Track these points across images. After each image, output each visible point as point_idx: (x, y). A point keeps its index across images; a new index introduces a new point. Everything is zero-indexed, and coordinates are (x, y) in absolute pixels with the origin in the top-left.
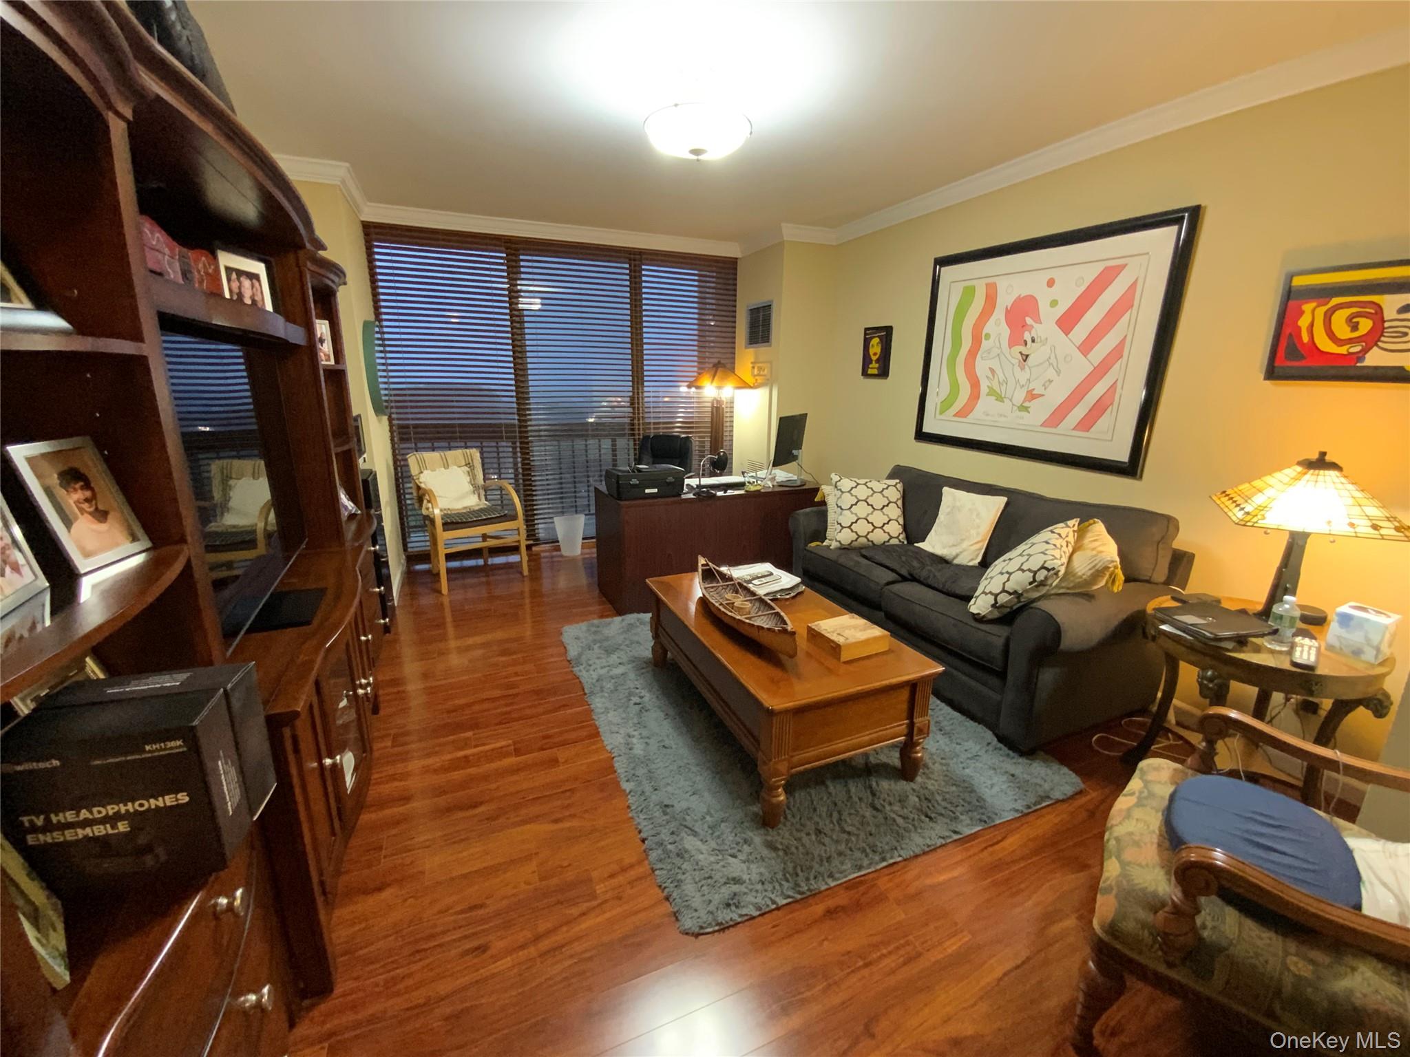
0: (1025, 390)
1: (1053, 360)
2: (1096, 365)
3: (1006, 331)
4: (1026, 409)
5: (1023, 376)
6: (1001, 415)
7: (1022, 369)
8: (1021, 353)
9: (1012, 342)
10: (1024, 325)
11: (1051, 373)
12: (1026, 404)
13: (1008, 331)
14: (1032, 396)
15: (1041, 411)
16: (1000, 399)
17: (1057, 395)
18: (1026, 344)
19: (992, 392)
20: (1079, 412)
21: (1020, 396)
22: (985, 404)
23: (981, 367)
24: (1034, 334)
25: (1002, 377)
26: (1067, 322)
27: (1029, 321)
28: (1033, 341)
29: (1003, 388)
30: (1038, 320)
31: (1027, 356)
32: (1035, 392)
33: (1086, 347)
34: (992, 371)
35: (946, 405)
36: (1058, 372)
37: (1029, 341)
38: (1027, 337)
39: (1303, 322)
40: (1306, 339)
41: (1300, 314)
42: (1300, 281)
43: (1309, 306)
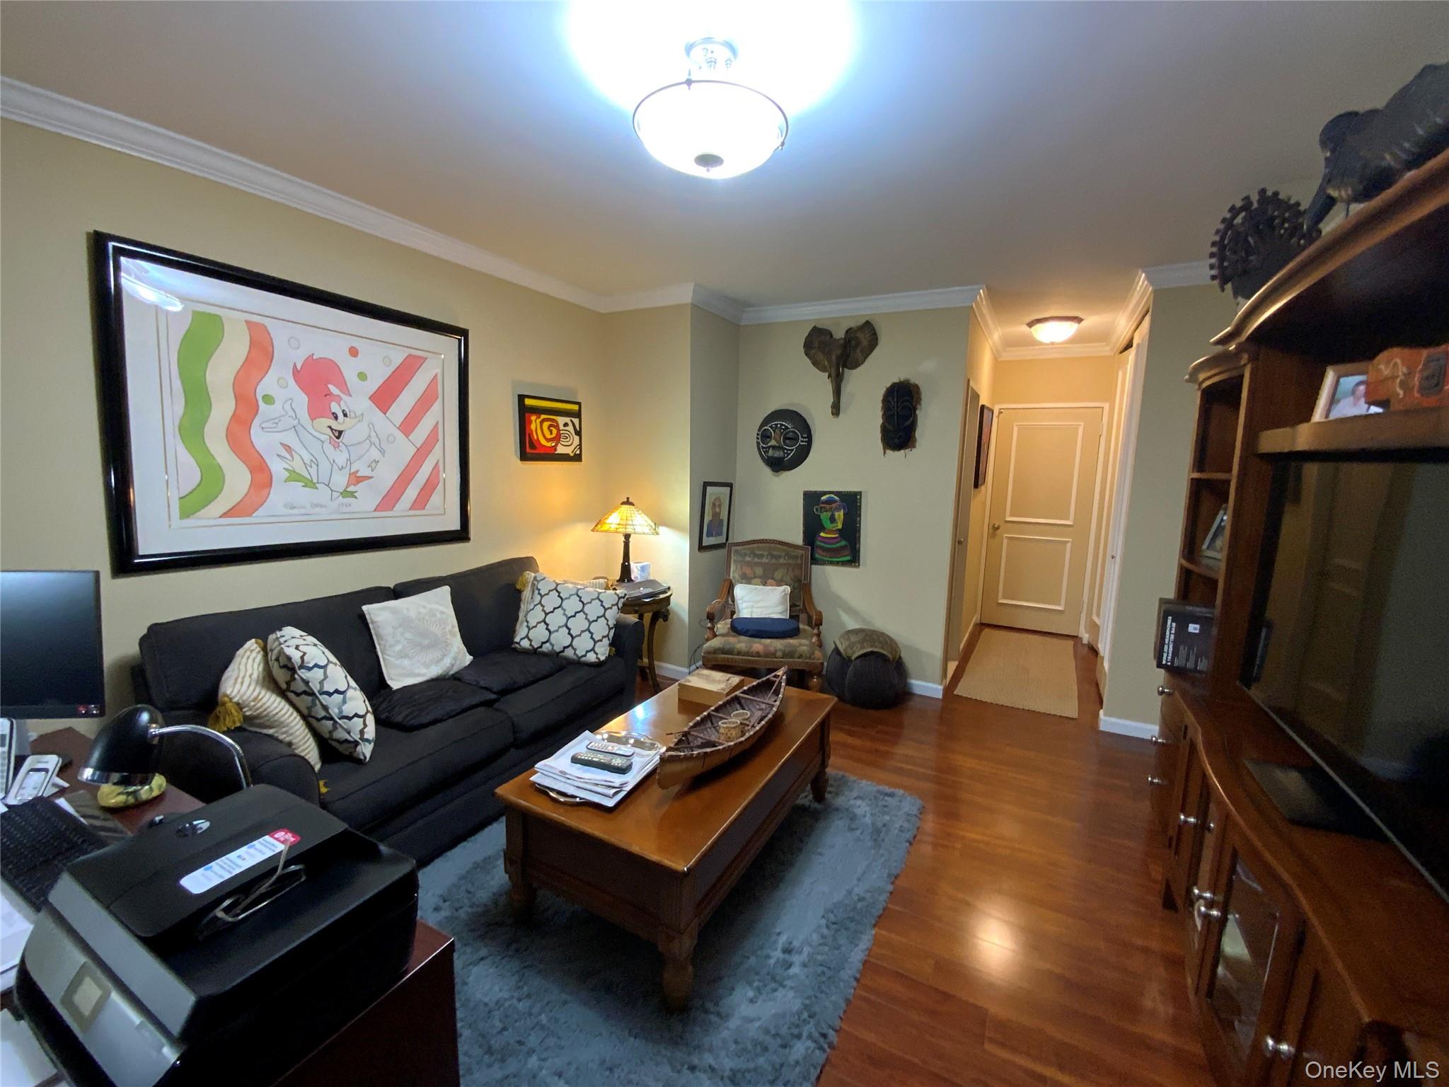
0: (347, 471)
1: (374, 439)
2: (418, 447)
3: (301, 399)
4: (352, 495)
5: (341, 458)
6: (316, 506)
7: (336, 447)
8: (330, 427)
9: (315, 413)
10: (329, 394)
11: (375, 453)
12: (351, 489)
13: (305, 398)
14: (357, 479)
15: (367, 498)
16: (309, 484)
17: (387, 476)
18: (336, 418)
19: (294, 476)
20: (412, 493)
21: (340, 480)
22: (278, 497)
23: (261, 438)
24: (344, 407)
25: (307, 458)
26: (384, 398)
27: (334, 390)
28: (345, 415)
29: (313, 471)
30: (346, 390)
31: (340, 433)
32: (358, 475)
33: (408, 426)
34: (288, 448)
35: (191, 505)
36: (382, 452)
37: (340, 415)
38: (335, 408)
39: (533, 427)
40: (535, 437)
41: (530, 422)
42: (528, 402)
43: (533, 418)
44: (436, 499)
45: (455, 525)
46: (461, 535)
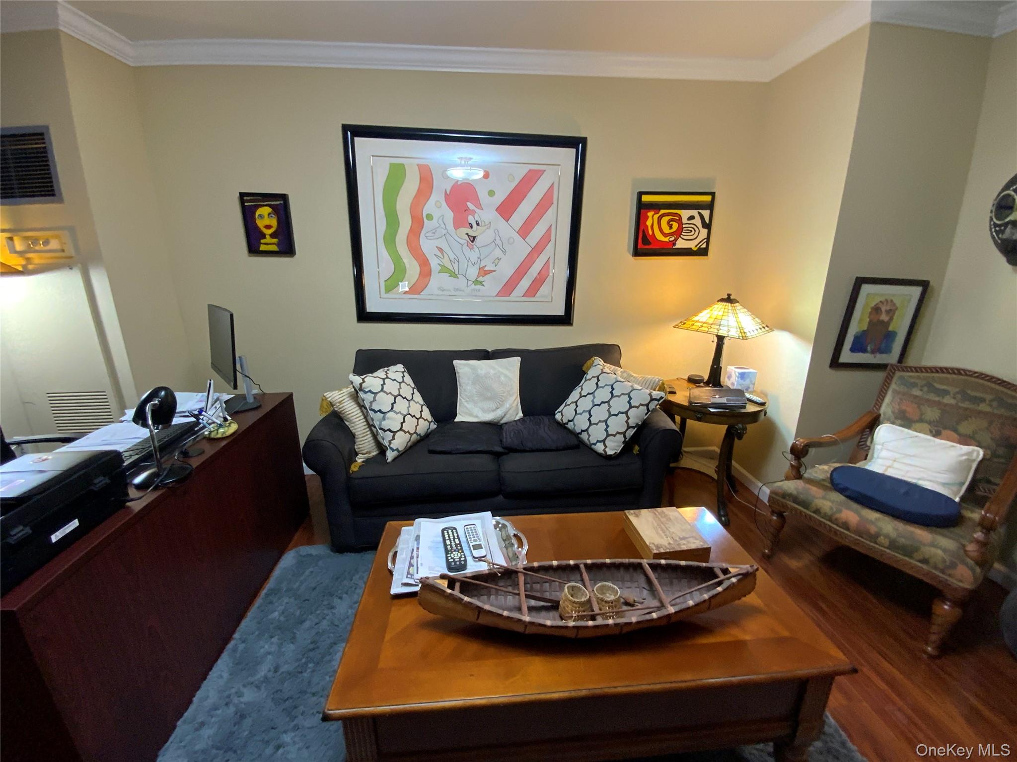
0: (477, 266)
1: (498, 242)
2: (533, 247)
3: (449, 215)
4: (481, 283)
5: (474, 255)
6: (457, 289)
7: (472, 248)
8: (467, 234)
9: (457, 224)
10: (467, 210)
11: (498, 253)
12: (481, 279)
13: (452, 214)
14: (484, 272)
15: (492, 286)
16: (453, 275)
17: (507, 270)
18: (472, 227)
19: (444, 269)
20: (525, 283)
21: (473, 272)
22: (437, 281)
23: (427, 246)
24: (477, 218)
25: (452, 257)
26: (506, 209)
27: (470, 206)
28: (478, 224)
29: (456, 266)
30: (479, 206)
31: (474, 238)
32: (486, 269)
33: (525, 231)
34: (441, 250)
35: (391, 285)
36: (504, 252)
37: (474, 225)
38: (471, 219)
39: (649, 223)
40: (651, 233)
41: (647, 218)
42: (646, 198)
43: (650, 214)
44: (544, 290)
45: (560, 311)
46: (566, 319)
